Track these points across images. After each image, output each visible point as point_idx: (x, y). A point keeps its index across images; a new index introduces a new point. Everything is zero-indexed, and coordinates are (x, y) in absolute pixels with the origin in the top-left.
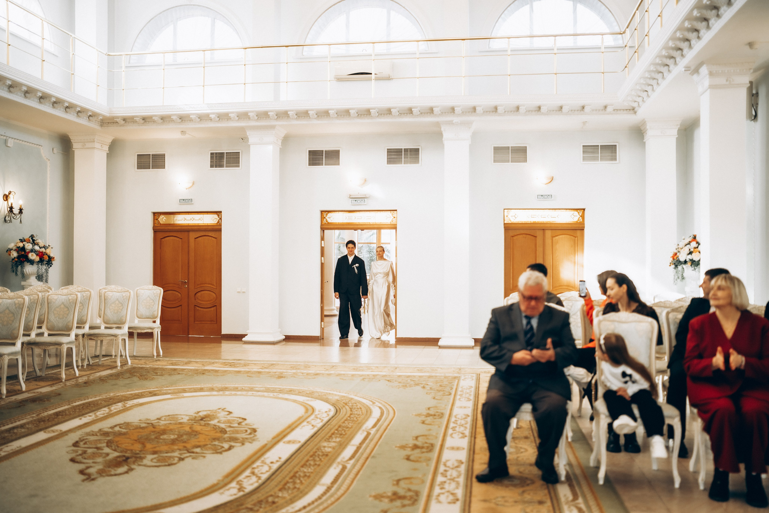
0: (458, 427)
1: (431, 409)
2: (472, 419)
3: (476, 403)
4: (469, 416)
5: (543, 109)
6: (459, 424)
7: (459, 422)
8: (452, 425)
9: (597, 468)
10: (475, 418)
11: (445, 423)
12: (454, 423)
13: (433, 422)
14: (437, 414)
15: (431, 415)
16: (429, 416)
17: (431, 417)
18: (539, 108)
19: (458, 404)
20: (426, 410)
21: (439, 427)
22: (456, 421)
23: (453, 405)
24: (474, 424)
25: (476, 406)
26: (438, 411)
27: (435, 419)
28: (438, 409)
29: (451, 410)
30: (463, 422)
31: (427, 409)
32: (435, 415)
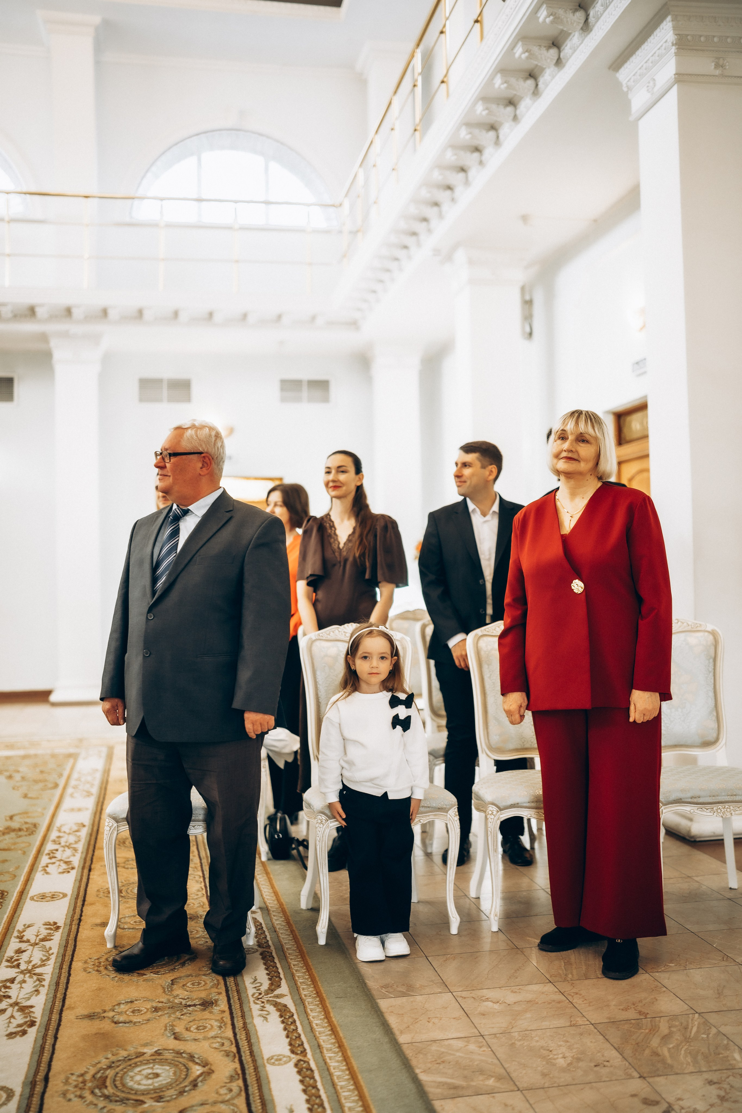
0: (61, 849)
1: (14, 818)
2: (90, 831)
3: (101, 799)
4: (84, 826)
5: (217, 318)
6: (63, 844)
7: (63, 841)
8: (49, 846)
9: (316, 910)
10: (95, 828)
11: (38, 843)
12: (54, 841)
13: (15, 844)
14: (24, 827)
15: (14, 830)
16: (8, 833)
17: (13, 835)
18: (211, 315)
19: (67, 803)
20: (6, 820)
21: (24, 853)
22: (59, 837)
23: (57, 807)
24: (92, 842)
25: (100, 804)
26: (28, 820)
27: (20, 836)
28: (28, 817)
29: (54, 816)
30: (72, 839)
31: (8, 818)
32: (20, 830)
